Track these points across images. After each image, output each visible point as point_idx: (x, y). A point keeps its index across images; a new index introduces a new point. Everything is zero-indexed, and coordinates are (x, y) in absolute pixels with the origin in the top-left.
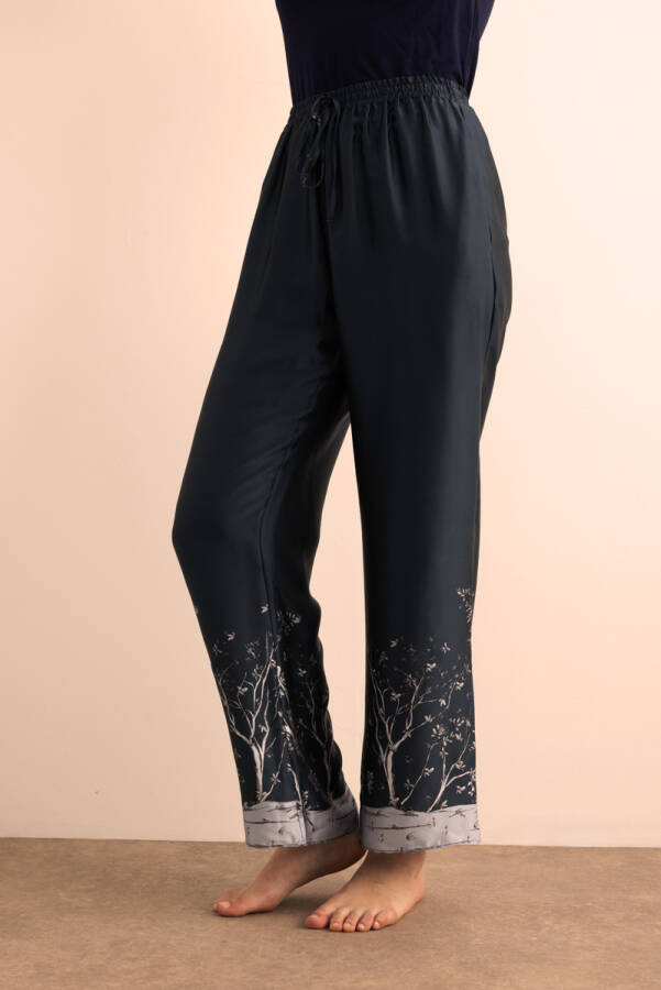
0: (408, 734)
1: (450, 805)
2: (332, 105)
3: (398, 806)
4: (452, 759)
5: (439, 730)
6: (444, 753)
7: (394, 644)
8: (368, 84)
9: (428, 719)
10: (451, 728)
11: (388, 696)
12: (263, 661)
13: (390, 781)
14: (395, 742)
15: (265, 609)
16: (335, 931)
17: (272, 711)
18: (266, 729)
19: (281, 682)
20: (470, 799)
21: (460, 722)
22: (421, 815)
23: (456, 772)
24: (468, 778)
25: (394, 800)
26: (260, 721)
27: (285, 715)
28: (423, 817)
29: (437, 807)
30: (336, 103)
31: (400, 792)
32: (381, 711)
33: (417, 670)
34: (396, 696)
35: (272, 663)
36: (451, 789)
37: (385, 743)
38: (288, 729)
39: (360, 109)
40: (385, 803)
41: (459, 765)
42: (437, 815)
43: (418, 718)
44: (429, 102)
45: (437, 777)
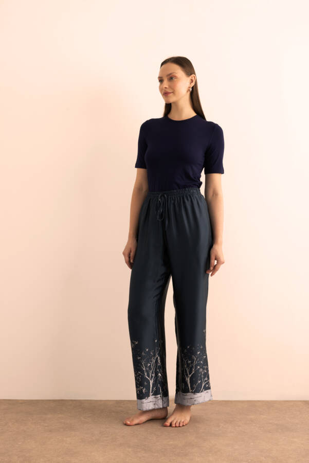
0: (193, 372)
1: (205, 390)
2: (164, 196)
3: (192, 392)
4: (204, 378)
5: (201, 370)
6: (203, 376)
7: (188, 347)
8: (175, 191)
9: (198, 367)
10: (204, 369)
11: (187, 361)
12: (155, 356)
13: (189, 386)
14: (190, 374)
15: (156, 341)
16: (173, 427)
17: (156, 369)
18: (154, 375)
19: (159, 361)
20: (209, 388)
21: (205, 367)
22: (198, 394)
23: (206, 381)
24: (208, 382)
25: (191, 391)
26: (152, 373)
27: (160, 370)
28: (198, 395)
29: (202, 391)
30: (165, 196)
31: (192, 388)
32: (185, 366)
33: (195, 353)
34: (189, 362)
35: (157, 356)
36: (205, 386)
37: (187, 375)
38: (160, 375)
39: (174, 198)
40: (188, 392)
41: (206, 379)
42: (202, 393)
43: (196, 368)
44: (193, 196)
45: (201, 383)
